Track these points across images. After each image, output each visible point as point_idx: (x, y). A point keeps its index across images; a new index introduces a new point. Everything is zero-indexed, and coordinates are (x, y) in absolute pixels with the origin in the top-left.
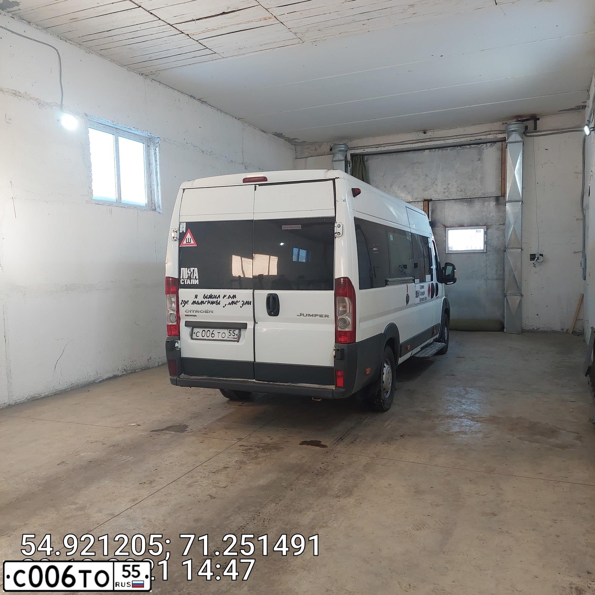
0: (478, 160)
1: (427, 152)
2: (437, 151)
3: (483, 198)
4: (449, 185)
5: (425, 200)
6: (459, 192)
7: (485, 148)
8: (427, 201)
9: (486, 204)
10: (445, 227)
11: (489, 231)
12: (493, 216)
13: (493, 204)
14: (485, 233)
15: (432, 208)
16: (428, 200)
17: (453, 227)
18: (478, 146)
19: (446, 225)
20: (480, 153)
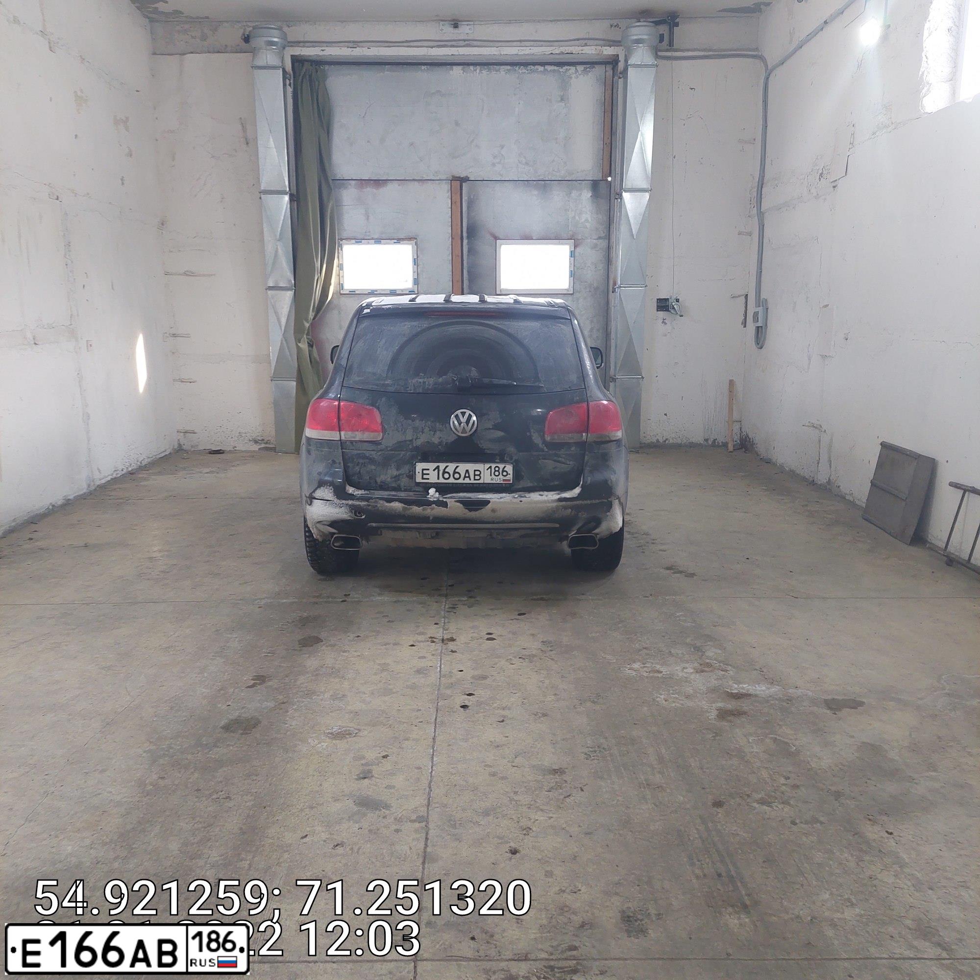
0: (559, 99)
1: (457, 71)
2: (478, 71)
3: (569, 183)
4: (502, 148)
5: (455, 179)
6: (524, 166)
7: (573, 76)
8: (459, 182)
9: (574, 194)
10: (496, 238)
11: (578, 250)
12: (587, 221)
13: (587, 194)
14: (572, 254)
15: (469, 197)
16: (459, 177)
17: (509, 238)
18: (561, 70)
19: (497, 235)
20: (564, 85)
